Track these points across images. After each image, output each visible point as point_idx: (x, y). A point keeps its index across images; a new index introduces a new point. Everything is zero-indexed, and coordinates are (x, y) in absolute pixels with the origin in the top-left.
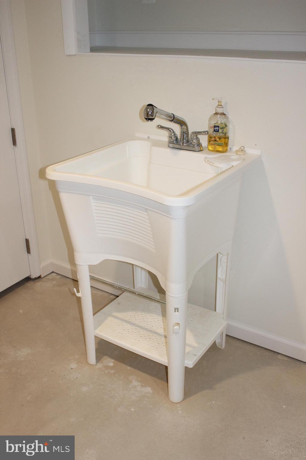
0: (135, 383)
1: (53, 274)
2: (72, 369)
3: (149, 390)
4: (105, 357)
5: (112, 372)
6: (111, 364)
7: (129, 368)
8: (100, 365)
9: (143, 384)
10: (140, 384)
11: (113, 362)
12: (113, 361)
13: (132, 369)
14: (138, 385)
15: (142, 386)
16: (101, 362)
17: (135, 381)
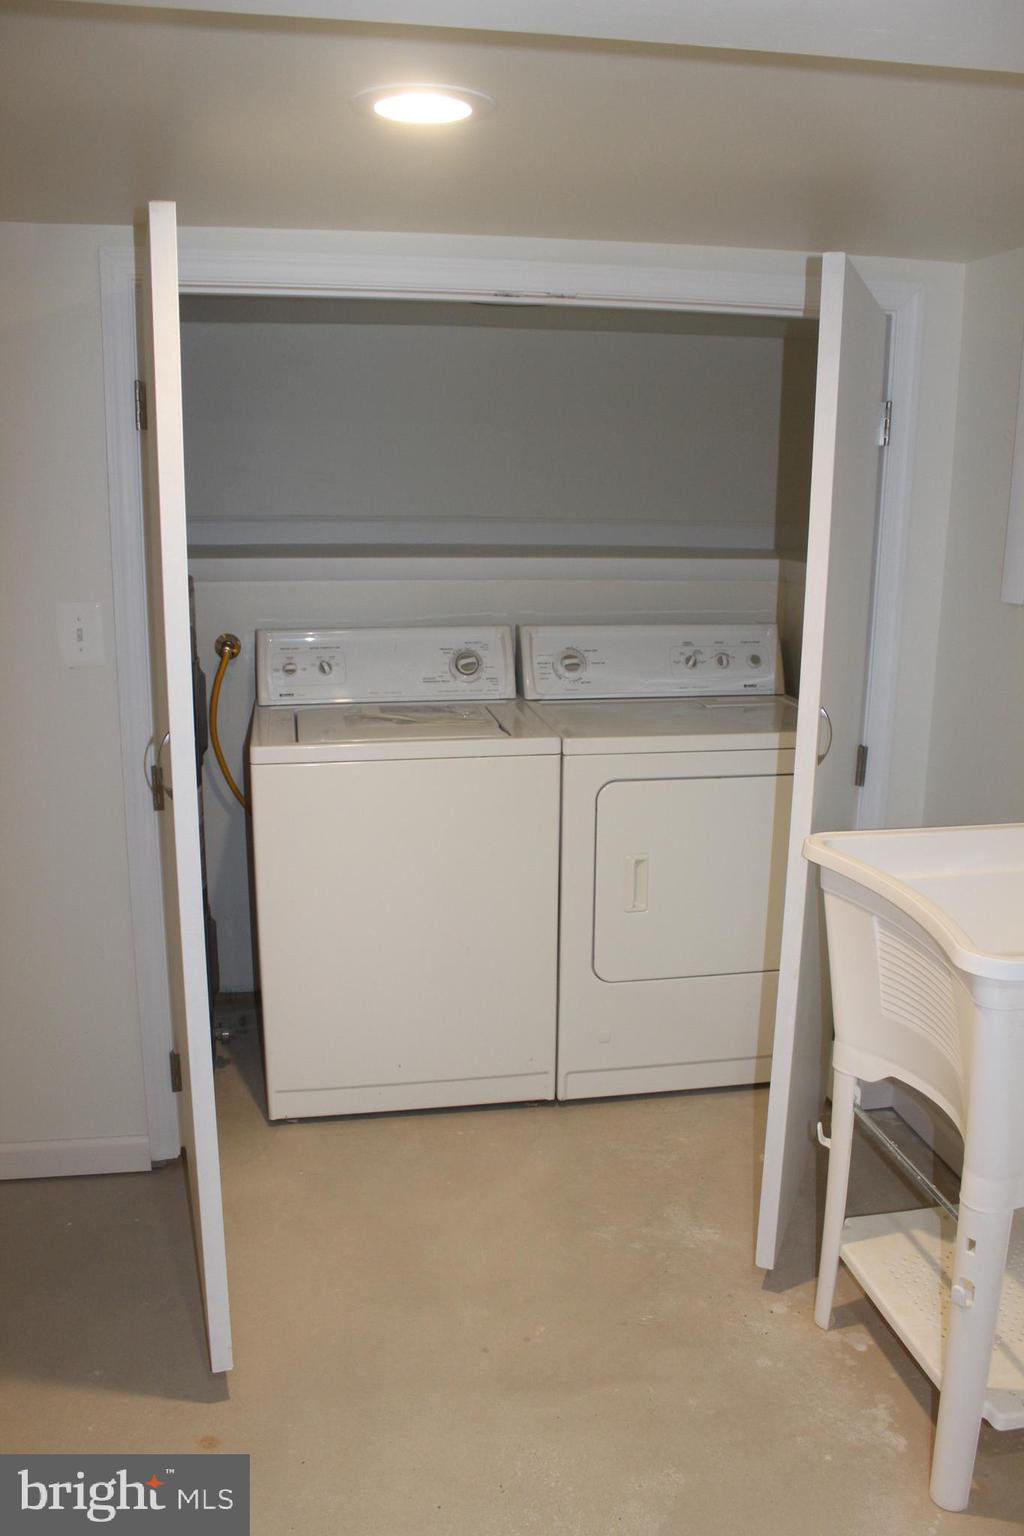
0: (881, 1412)
1: (890, 1114)
2: (772, 1312)
3: (900, 1442)
4: (862, 1327)
5: (851, 1362)
6: (862, 1348)
7: (894, 1375)
8: (835, 1336)
9: (896, 1426)
10: (891, 1420)
11: (869, 1346)
12: (872, 1342)
13: (900, 1380)
14: (884, 1420)
15: (891, 1427)
16: (843, 1330)
17: (885, 1409)
